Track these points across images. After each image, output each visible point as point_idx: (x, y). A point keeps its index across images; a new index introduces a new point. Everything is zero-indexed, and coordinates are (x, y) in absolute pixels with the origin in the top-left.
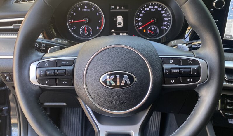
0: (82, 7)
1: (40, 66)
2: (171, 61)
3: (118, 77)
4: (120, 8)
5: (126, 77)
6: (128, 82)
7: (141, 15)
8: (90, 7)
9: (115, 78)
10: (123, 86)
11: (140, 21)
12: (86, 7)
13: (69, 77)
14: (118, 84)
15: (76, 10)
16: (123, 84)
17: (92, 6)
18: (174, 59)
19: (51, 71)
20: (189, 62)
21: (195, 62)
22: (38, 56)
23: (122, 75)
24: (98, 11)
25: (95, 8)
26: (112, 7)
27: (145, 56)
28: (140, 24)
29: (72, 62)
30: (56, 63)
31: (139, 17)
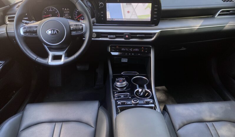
0: (49, 9)
1: (24, 28)
2: (73, 25)
3: (53, 31)
4: (67, 9)
5: (55, 31)
6: (57, 33)
7: (76, 12)
8: (52, 9)
9: (52, 31)
10: (55, 34)
11: (76, 15)
12: (51, 9)
13: (35, 32)
14: (53, 33)
15: (46, 11)
16: (54, 33)
17: (53, 9)
18: (74, 25)
19: (28, 30)
20: (79, 25)
21: (81, 25)
22: (23, 25)
23: (54, 30)
24: (56, 11)
25: (55, 10)
26: (63, 9)
27: (63, 24)
28: (76, 16)
29: (36, 27)
30: (30, 27)
31: (76, 13)
